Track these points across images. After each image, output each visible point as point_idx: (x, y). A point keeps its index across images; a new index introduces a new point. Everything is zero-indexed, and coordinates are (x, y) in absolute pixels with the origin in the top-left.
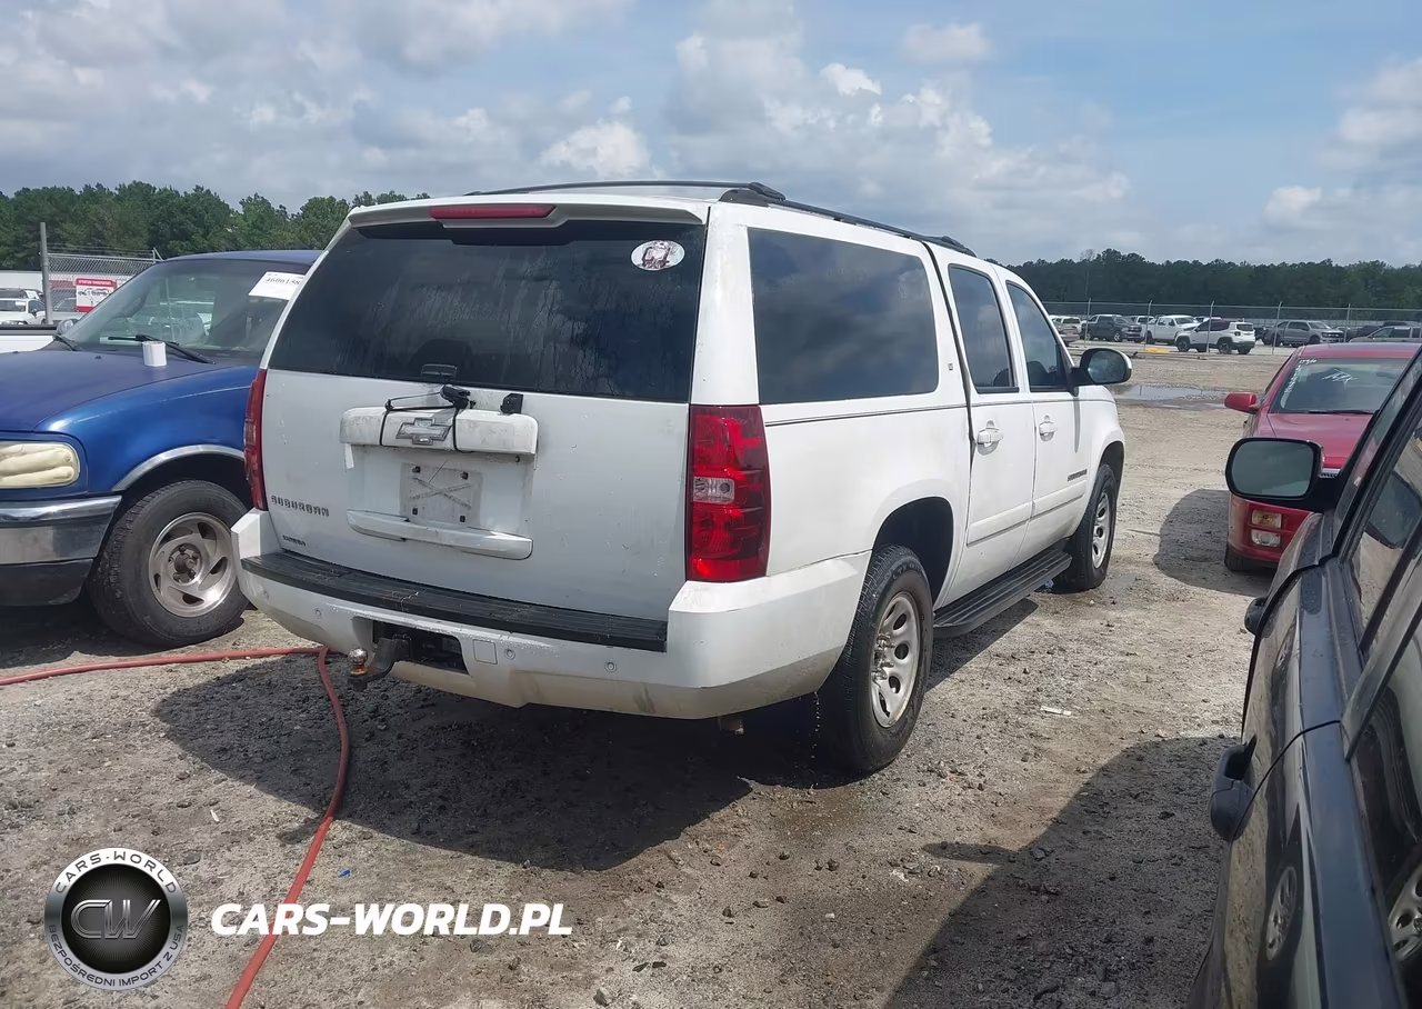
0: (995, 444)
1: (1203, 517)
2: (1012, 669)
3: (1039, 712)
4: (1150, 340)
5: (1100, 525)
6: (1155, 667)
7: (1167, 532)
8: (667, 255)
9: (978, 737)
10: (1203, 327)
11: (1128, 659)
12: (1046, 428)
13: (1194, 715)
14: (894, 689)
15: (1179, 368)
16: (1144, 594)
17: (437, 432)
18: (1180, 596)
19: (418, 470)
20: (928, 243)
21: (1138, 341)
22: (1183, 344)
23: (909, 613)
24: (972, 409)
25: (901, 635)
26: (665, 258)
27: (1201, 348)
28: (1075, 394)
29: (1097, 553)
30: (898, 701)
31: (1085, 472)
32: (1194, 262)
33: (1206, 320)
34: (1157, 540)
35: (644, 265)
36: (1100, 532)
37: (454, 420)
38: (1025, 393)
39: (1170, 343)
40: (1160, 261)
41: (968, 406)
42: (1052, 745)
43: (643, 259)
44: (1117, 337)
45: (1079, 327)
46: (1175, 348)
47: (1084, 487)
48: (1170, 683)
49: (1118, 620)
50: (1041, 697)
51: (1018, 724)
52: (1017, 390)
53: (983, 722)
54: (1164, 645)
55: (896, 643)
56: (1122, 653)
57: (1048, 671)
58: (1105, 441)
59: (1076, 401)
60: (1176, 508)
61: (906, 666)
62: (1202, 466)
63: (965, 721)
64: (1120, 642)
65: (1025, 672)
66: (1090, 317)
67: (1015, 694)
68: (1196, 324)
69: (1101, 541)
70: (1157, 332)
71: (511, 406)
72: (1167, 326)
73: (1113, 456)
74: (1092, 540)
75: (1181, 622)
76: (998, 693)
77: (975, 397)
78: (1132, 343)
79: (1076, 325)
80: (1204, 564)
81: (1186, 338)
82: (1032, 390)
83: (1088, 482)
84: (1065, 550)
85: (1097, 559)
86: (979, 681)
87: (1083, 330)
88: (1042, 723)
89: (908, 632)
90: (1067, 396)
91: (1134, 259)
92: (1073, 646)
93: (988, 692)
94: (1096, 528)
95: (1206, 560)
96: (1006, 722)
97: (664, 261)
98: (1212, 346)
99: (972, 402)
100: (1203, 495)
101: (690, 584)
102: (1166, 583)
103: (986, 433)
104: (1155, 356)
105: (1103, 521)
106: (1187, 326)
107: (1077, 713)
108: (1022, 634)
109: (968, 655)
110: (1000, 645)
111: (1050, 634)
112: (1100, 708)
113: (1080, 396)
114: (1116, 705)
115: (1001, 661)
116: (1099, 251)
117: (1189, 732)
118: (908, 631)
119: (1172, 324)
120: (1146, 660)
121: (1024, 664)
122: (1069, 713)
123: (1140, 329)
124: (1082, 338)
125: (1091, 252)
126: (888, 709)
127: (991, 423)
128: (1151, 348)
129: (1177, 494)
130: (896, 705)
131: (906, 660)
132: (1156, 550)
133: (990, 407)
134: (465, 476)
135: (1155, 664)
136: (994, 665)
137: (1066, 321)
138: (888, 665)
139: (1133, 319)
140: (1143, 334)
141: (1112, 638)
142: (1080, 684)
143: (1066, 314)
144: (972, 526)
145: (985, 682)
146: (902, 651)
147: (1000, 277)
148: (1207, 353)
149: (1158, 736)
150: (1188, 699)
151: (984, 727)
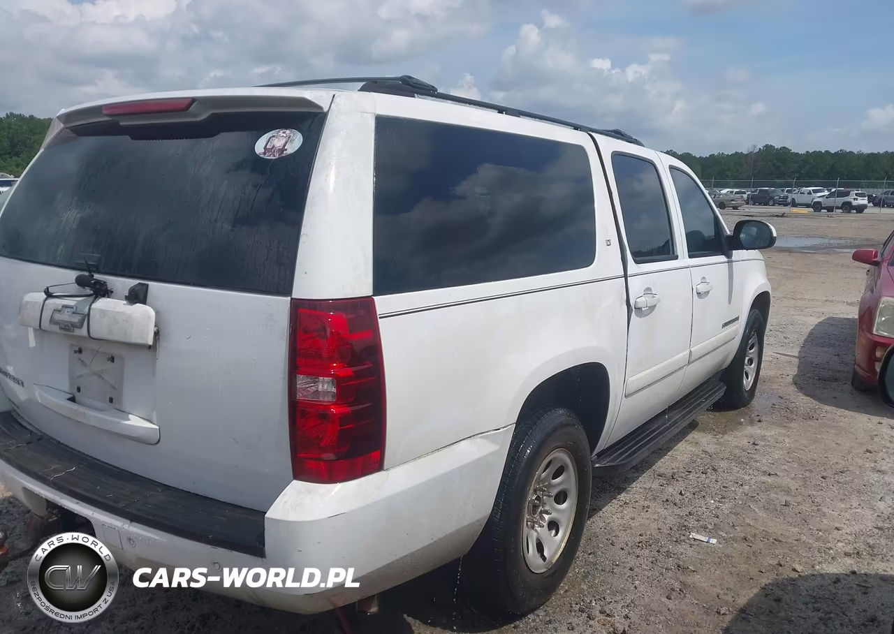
0: (652, 308)
1: (832, 341)
2: (670, 489)
3: (689, 539)
4: (794, 204)
5: (751, 356)
6: (793, 488)
7: (803, 355)
8: (286, 143)
9: (631, 569)
10: (831, 195)
11: (770, 480)
12: (702, 288)
13: (829, 545)
14: (554, 532)
15: (813, 223)
16: (786, 414)
17: (76, 319)
18: (815, 416)
19: (80, 351)
20: (593, 134)
21: (786, 205)
22: (817, 207)
23: (567, 466)
24: (629, 278)
25: (559, 484)
26: (284, 146)
27: (830, 209)
28: (729, 256)
29: (748, 378)
30: (555, 543)
31: (737, 319)
32: (826, 151)
33: (833, 190)
34: (796, 361)
35: (265, 153)
36: (751, 361)
37: (90, 309)
38: (683, 258)
39: (808, 206)
40: (802, 151)
41: (626, 276)
42: (696, 579)
43: (265, 148)
44: (771, 203)
45: (745, 196)
46: (812, 210)
47: (736, 332)
48: (806, 507)
49: (763, 438)
50: (692, 522)
51: (668, 554)
52: (676, 258)
53: (638, 551)
54: (800, 464)
55: (554, 492)
56: (764, 473)
57: (700, 493)
58: (756, 291)
59: (730, 262)
60: (811, 333)
61: (565, 511)
62: (831, 298)
63: (622, 549)
64: (764, 462)
65: (681, 494)
66: (753, 190)
67: (670, 517)
68: (826, 193)
69: (751, 369)
70: (799, 199)
71: (137, 296)
72: (806, 195)
73: (762, 303)
74: (743, 369)
75: (816, 441)
76: (656, 516)
77: (632, 267)
78: (782, 207)
79: (744, 195)
80: (834, 385)
81: (819, 203)
82: (690, 257)
83: (740, 327)
84: (721, 380)
85: (748, 383)
86: (642, 503)
87: (748, 198)
88: (690, 552)
89: (568, 481)
90: (723, 258)
91: (785, 150)
92: (724, 464)
93: (647, 515)
94: (747, 358)
95: (836, 380)
96: (658, 551)
97: (283, 150)
98: (837, 208)
99: (629, 273)
100: (831, 322)
101: (296, 484)
102: (803, 402)
103: (643, 299)
104: (797, 216)
105: (753, 352)
106: (821, 195)
107: (721, 540)
108: (683, 451)
109: (636, 475)
110: (664, 464)
111: (706, 452)
112: (742, 535)
113: (733, 258)
114: (757, 532)
115: (662, 481)
116: (760, 146)
117: (824, 566)
118: (568, 479)
119: (810, 193)
120: (786, 481)
121: (680, 486)
122: (714, 541)
123: (787, 197)
124: (747, 203)
125: (755, 146)
126: (546, 553)
127: (649, 289)
128: (795, 210)
129: (813, 321)
130: (554, 547)
131: (564, 506)
132: (794, 371)
133: (649, 274)
134: (112, 359)
135: (793, 485)
136: (655, 485)
137: (737, 193)
138: (547, 513)
139: (783, 190)
140: (789, 200)
141: (757, 457)
142: (726, 507)
143: (737, 188)
144: (630, 379)
145: (646, 503)
146: (561, 497)
147: (664, 163)
148: (834, 213)
149: (794, 570)
150: (822, 526)
151: (638, 556)
